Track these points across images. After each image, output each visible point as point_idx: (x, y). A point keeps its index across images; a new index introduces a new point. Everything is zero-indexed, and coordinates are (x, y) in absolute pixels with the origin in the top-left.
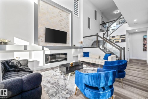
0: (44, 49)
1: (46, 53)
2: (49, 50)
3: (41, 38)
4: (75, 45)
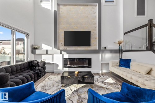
0: (62, 53)
1: (64, 57)
2: (67, 54)
3: (61, 42)
4: (105, 48)
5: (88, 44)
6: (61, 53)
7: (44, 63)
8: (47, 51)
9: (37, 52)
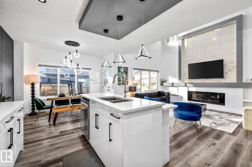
3: (185, 75)
5: (221, 75)
6: (186, 86)
7: (169, 94)
8: (173, 84)
9: (165, 84)
